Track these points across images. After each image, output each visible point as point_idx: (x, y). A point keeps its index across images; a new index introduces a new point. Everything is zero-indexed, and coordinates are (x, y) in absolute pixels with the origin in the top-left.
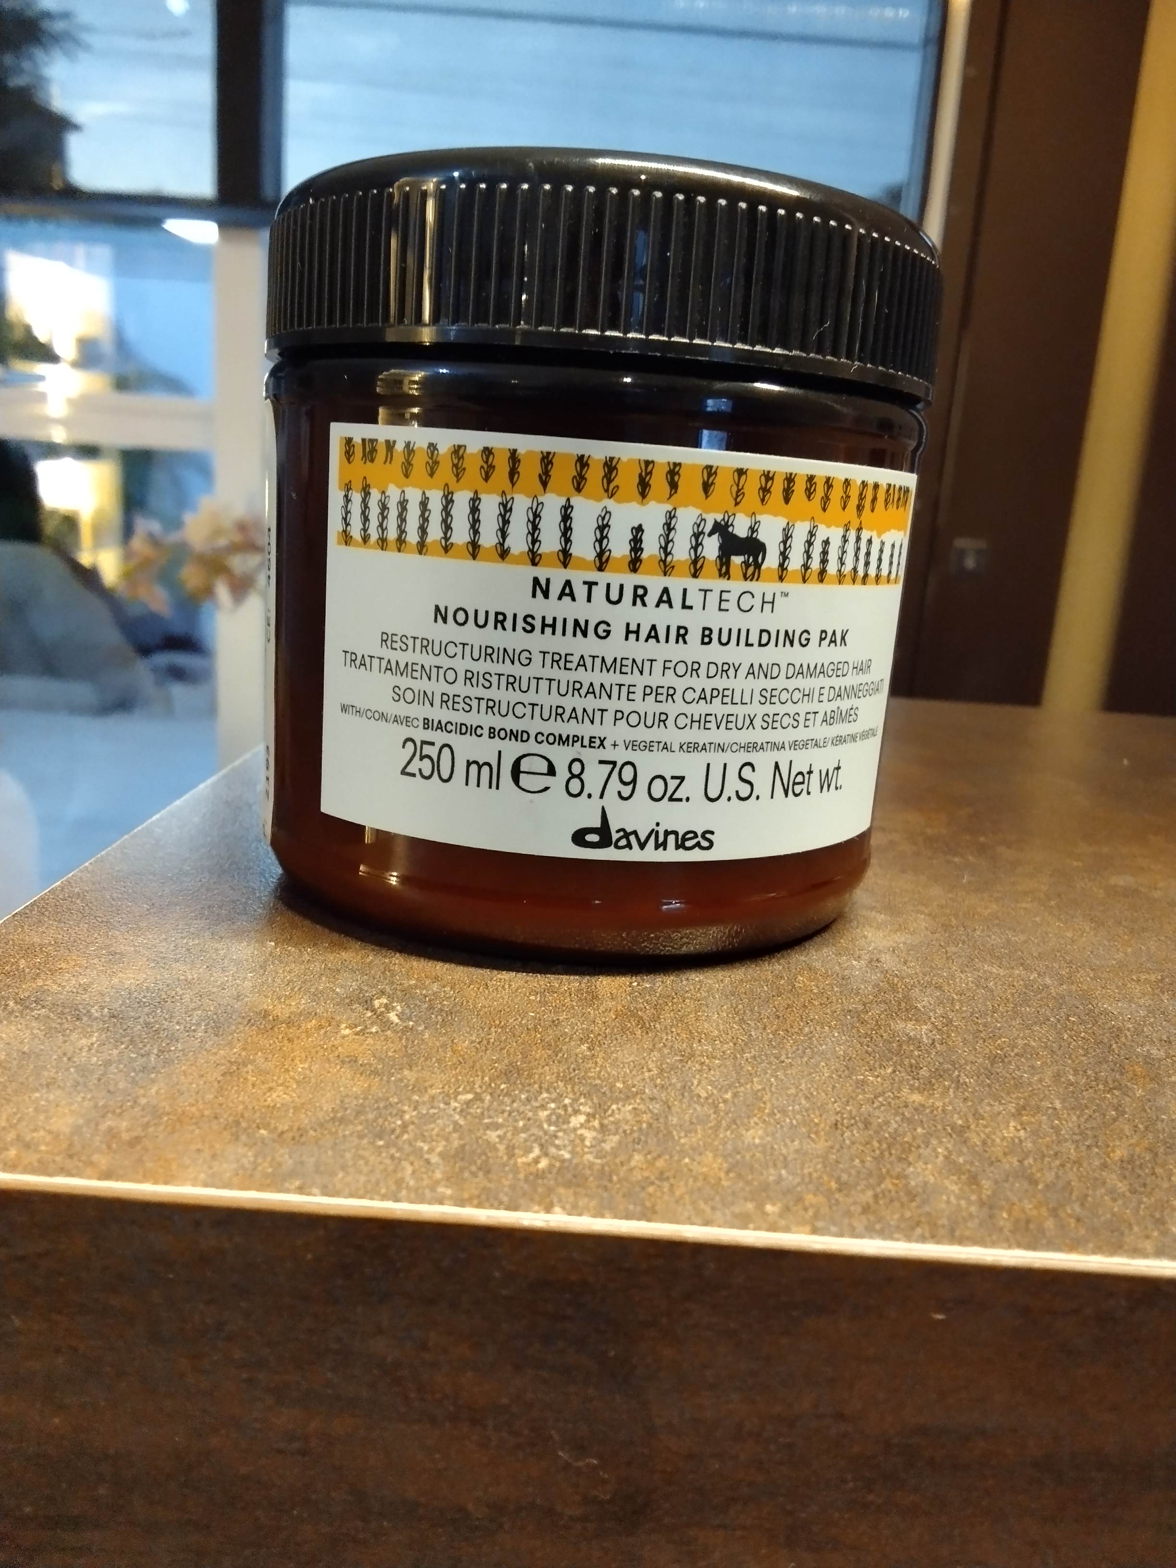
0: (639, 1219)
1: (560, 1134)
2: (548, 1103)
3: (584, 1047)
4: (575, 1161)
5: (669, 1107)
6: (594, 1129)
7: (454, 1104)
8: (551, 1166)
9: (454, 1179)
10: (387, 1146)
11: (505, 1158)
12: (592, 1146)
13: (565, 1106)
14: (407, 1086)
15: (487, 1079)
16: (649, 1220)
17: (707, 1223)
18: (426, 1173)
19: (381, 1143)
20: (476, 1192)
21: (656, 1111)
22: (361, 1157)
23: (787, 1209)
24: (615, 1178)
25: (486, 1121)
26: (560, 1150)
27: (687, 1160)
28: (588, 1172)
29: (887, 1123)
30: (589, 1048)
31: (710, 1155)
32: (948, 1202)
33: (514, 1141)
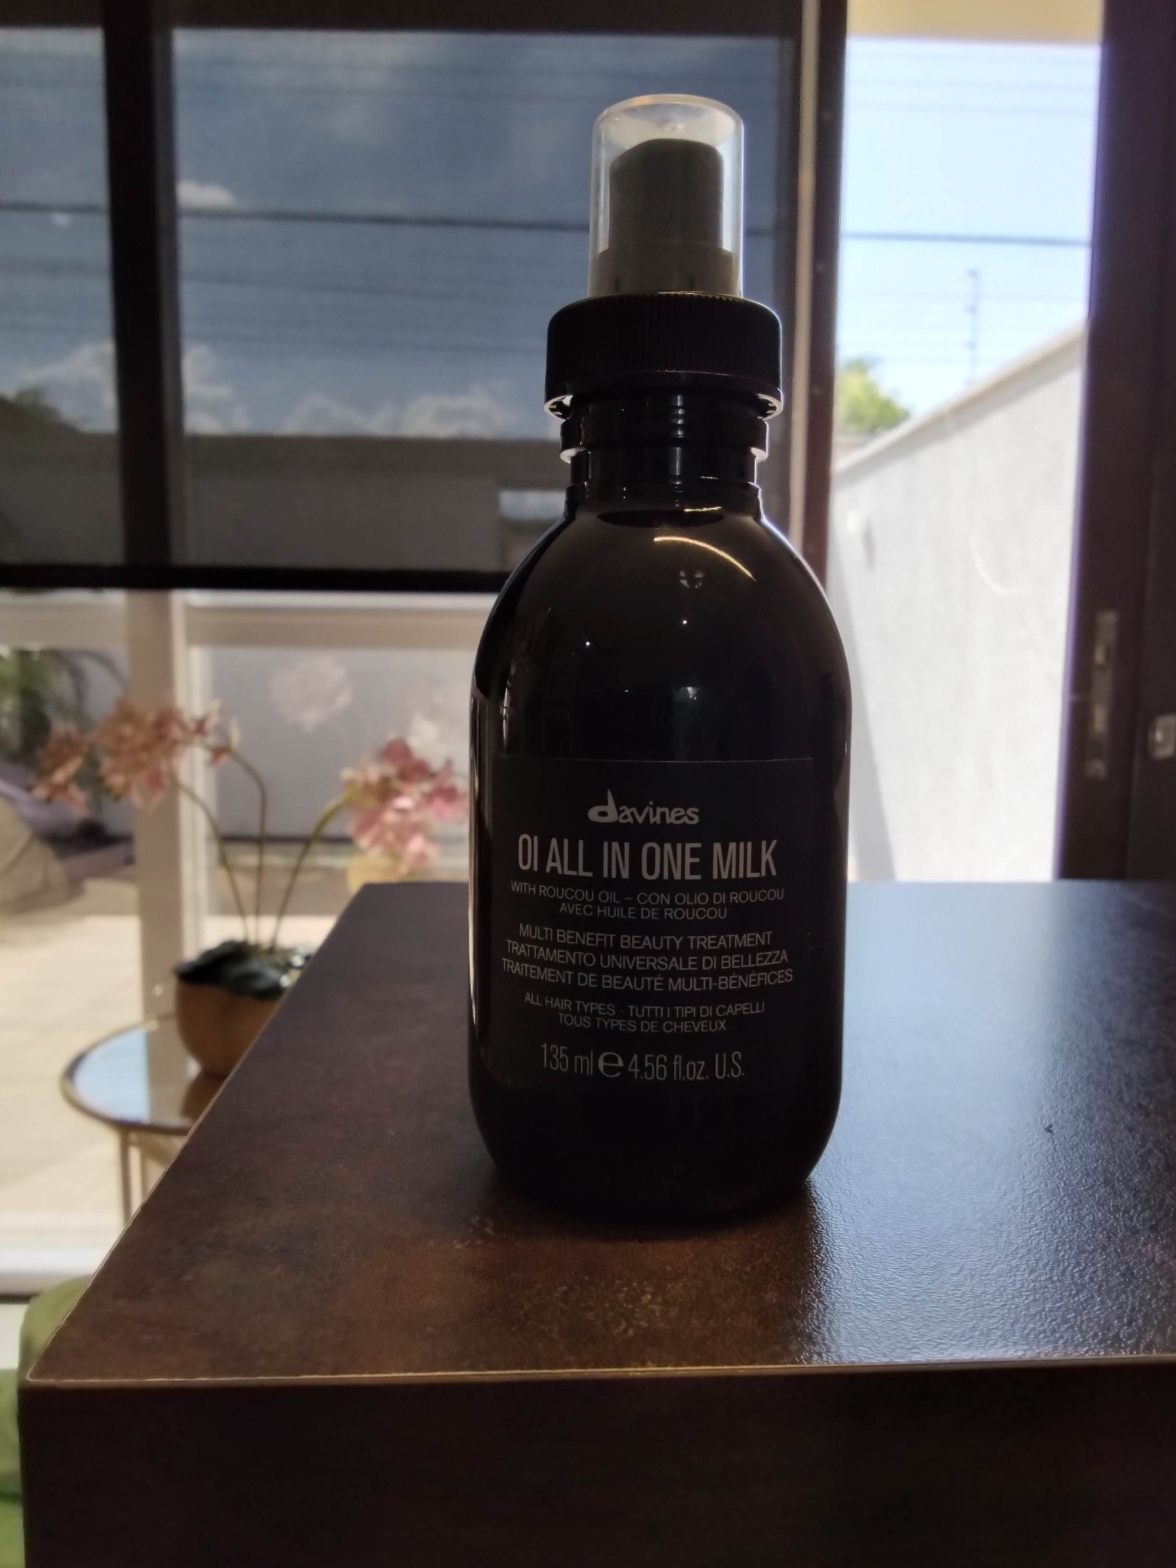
1: (637, 1310)
2: (621, 1287)
4: (652, 1328)
5: (708, 1282)
6: (660, 1303)
7: (556, 1295)
8: (637, 1333)
9: (573, 1349)
10: (519, 1330)
11: (604, 1331)
12: (661, 1316)
13: (634, 1289)
14: (517, 1284)
15: (573, 1274)
17: (750, 1362)
18: (552, 1347)
20: (590, 1357)
21: (699, 1286)
22: (504, 1340)
24: (683, 1337)
25: (582, 1305)
26: (640, 1321)
28: (663, 1335)
31: (744, 1314)
33: (606, 1318)
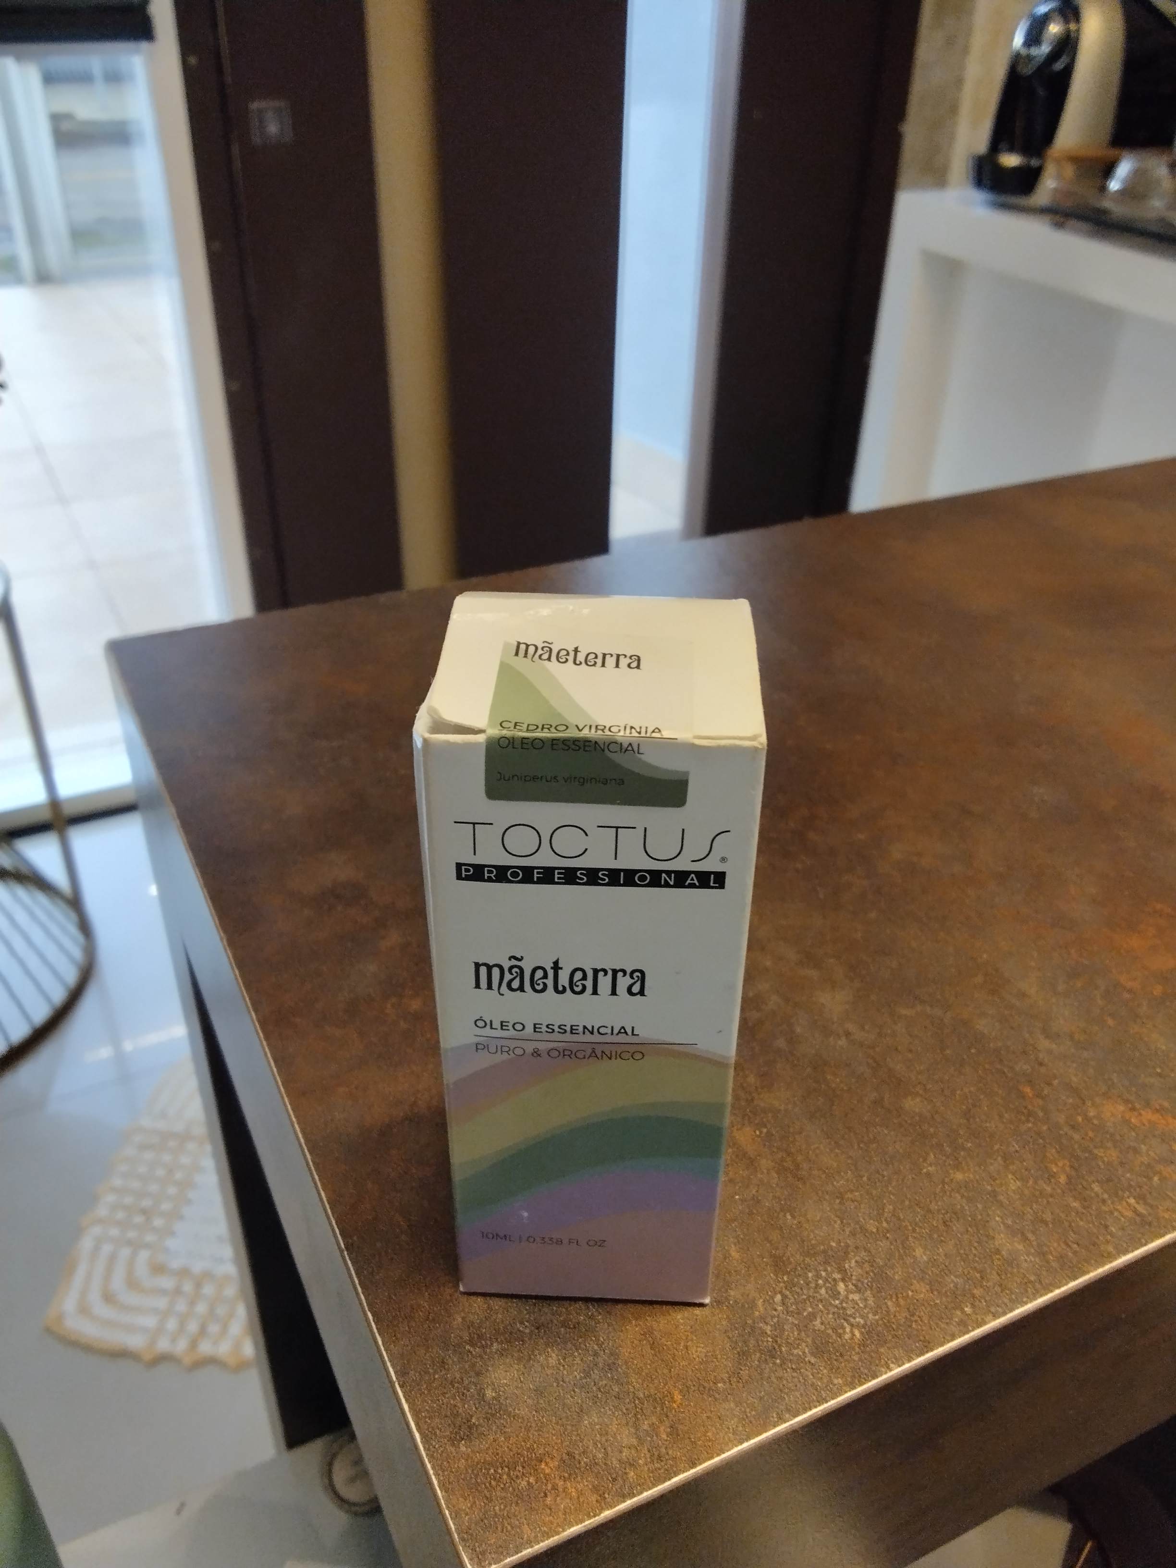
0: (927, 1352)
1: (844, 1305)
2: (817, 1281)
3: (789, 1217)
4: (869, 1323)
5: (869, 1252)
6: (856, 1292)
7: (780, 1308)
8: (862, 1333)
9: (835, 1370)
10: (783, 1363)
11: (839, 1339)
12: (865, 1307)
14: (743, 1306)
15: (772, 1275)
16: (932, 1350)
17: (953, 1337)
18: (818, 1373)
19: (778, 1361)
20: (850, 1374)
21: (867, 1259)
22: (781, 1378)
23: (973, 1306)
24: (894, 1326)
25: (805, 1314)
26: (854, 1318)
27: (910, 1293)
28: (880, 1329)
29: (962, 1207)
30: (793, 1217)
31: (915, 1282)
32: (1026, 1260)
33: (831, 1323)
